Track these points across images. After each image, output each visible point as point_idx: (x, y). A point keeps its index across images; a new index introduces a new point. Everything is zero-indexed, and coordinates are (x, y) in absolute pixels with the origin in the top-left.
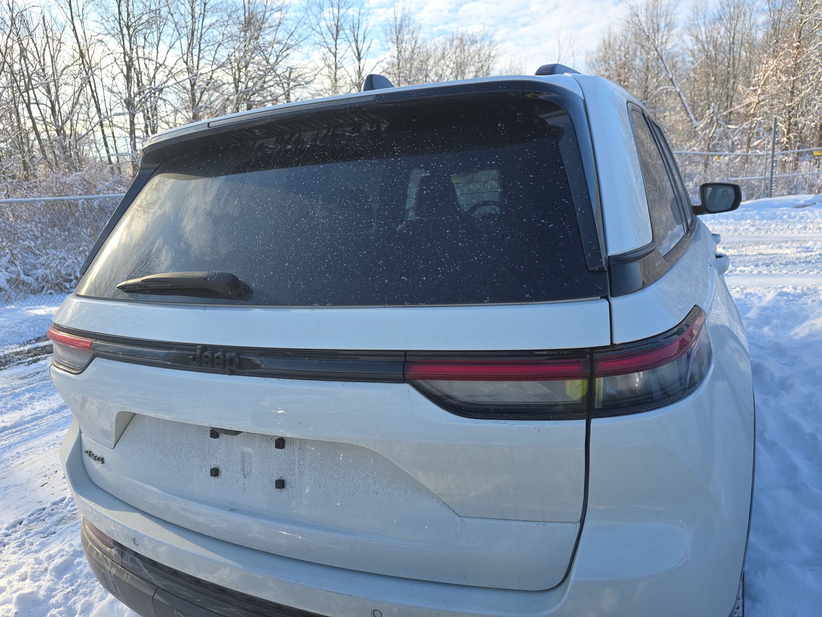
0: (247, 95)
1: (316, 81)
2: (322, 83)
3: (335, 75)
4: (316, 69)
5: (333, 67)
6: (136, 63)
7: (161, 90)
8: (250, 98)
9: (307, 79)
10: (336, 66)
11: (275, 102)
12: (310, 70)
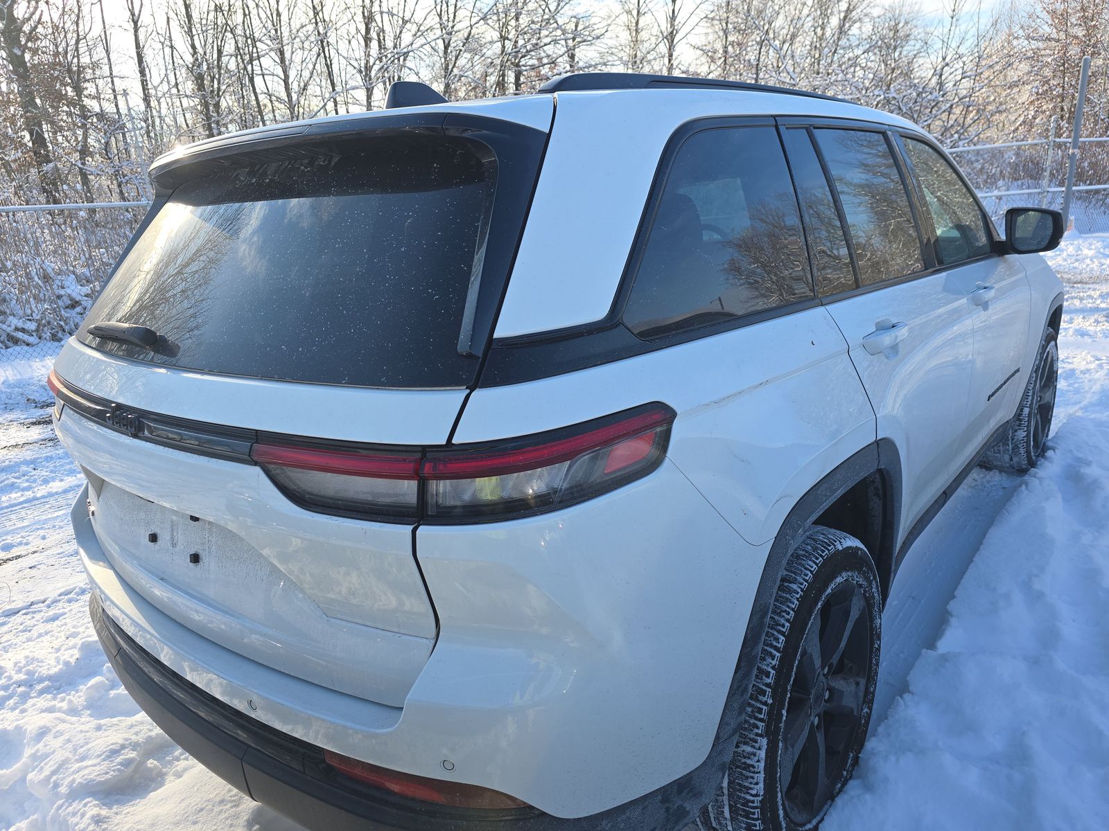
0: (516, 57)
1: (607, 35)
2: (617, 37)
3: (637, 23)
4: (609, 17)
5: (635, 13)
6: (378, 18)
7: (406, 55)
8: (519, 62)
9: (597, 32)
10: (638, 12)
11: (553, 65)
12: (600, 20)
